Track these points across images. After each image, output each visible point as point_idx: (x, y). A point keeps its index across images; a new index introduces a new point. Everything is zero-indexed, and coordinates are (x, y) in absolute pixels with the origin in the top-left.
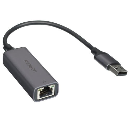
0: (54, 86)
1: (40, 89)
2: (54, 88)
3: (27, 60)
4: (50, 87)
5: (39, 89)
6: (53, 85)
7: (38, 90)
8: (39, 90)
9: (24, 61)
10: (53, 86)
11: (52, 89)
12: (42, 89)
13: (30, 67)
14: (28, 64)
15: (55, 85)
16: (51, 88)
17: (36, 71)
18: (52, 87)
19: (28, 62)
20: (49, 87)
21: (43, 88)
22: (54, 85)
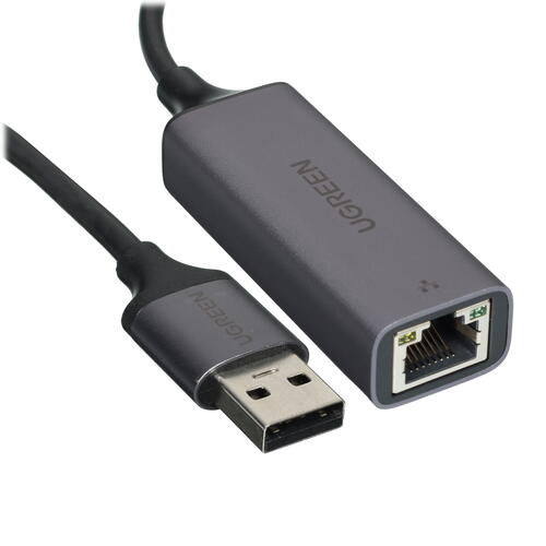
0: (484, 309)
1: (408, 332)
2: (484, 323)
3: (307, 162)
4: (462, 318)
5: (400, 334)
6: (478, 306)
7: (396, 339)
8: (403, 340)
9: (293, 166)
10: (482, 312)
11: (474, 326)
12: (419, 329)
13: (334, 201)
14: (319, 185)
15: (491, 301)
16: (467, 321)
17: (368, 224)
18: (475, 316)
19: (315, 173)
20: (458, 314)
21: (427, 325)
22: (486, 304)
